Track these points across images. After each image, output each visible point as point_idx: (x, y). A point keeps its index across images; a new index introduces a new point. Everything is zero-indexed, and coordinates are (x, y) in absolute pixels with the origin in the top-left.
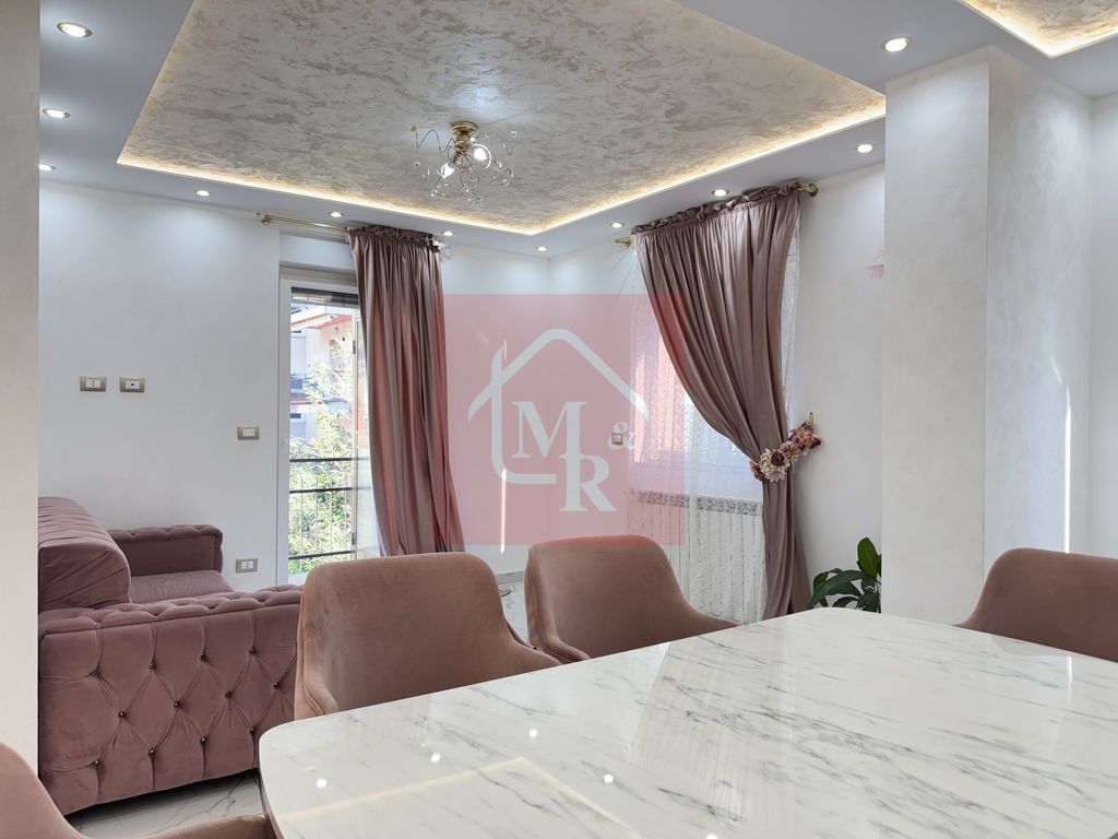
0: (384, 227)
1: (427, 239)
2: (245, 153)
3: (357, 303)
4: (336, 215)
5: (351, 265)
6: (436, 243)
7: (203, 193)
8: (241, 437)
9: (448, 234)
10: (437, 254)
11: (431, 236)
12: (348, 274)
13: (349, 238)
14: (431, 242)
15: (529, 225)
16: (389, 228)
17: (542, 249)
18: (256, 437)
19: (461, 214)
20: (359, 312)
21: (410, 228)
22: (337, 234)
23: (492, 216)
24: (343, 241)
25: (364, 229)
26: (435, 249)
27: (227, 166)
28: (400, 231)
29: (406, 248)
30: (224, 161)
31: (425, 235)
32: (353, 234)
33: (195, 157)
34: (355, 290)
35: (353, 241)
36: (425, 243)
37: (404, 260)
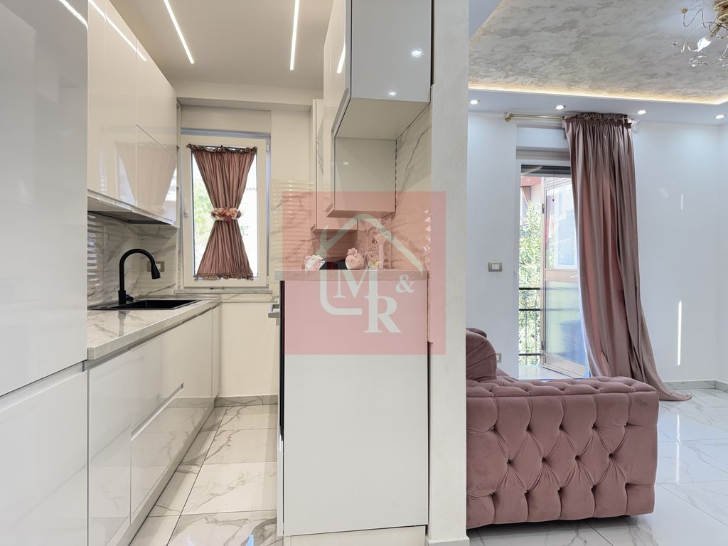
0: (591, 113)
1: (623, 119)
2: (520, 64)
3: (569, 174)
4: (560, 107)
5: (567, 145)
6: (629, 121)
7: (474, 102)
8: (490, 270)
9: (642, 112)
10: (629, 130)
11: (626, 116)
12: (562, 152)
13: (565, 125)
14: (626, 121)
15: (719, 95)
16: (595, 113)
17: (720, 117)
18: (500, 270)
19: (662, 93)
20: (571, 179)
21: (609, 112)
22: (555, 123)
23: (691, 91)
24: (560, 128)
25: (576, 117)
26: (628, 126)
27: (500, 77)
28: (602, 115)
29: (606, 127)
30: (500, 73)
31: (622, 115)
32: (568, 121)
33: (482, 73)
34: (568, 164)
35: (568, 126)
36: (620, 122)
37: (605, 137)
